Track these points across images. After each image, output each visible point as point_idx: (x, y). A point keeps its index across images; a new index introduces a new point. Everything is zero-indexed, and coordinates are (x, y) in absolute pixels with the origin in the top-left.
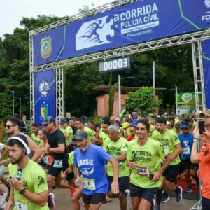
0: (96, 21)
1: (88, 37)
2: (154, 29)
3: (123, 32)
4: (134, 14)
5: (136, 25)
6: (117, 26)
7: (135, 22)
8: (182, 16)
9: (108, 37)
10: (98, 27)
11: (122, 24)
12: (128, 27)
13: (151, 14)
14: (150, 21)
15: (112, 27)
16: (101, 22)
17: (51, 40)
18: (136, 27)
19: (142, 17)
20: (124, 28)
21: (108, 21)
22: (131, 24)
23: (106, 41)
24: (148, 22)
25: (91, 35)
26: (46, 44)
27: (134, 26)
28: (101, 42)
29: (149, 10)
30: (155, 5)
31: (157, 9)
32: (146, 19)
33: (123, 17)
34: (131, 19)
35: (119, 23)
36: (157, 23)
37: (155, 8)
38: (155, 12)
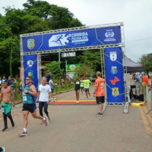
0: (60, 35)
1: (55, 41)
2: (86, 42)
3: (73, 41)
4: (78, 35)
8: (97, 39)
9: (66, 43)
10: (60, 38)
11: (72, 39)
12: (75, 40)
13: (85, 36)
14: (85, 39)
15: (68, 39)
16: (62, 36)
17: (34, 40)
19: (81, 37)
21: (66, 36)
23: (64, 45)
24: (83, 39)
26: (31, 42)
27: (78, 40)
28: (62, 45)
33: (73, 35)
34: (76, 37)
35: (71, 38)
36: (87, 40)
37: (87, 34)
38: (87, 36)
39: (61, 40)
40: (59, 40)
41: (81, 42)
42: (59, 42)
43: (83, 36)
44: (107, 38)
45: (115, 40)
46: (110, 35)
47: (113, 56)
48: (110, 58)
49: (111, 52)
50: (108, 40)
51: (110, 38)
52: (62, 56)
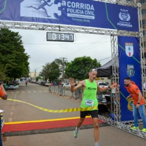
1: (35, 8)
4: (78, 6)
5: (79, 14)
6: (64, 9)
7: (79, 12)
8: (108, 19)
9: (56, 15)
10: (46, 4)
11: (68, 10)
12: (73, 13)
13: (90, 10)
14: (89, 15)
18: (79, 15)
19: (84, 10)
20: (69, 12)
21: (56, 3)
22: (75, 11)
23: (53, 17)
24: (87, 15)
25: (39, 8)
27: (77, 14)
28: (48, 16)
29: (88, 8)
30: (92, 6)
31: (93, 9)
32: (86, 12)
33: (70, 4)
34: (75, 9)
36: (93, 18)
37: (92, 8)
38: (92, 10)
39: (46, 7)
40: (42, 6)
41: (83, 19)
42: (41, 10)
43: (87, 10)
44: (121, 21)
45: (131, 26)
46: (125, 17)
47: (129, 49)
49: (127, 44)
50: (122, 25)
51: (125, 21)
52: (49, 39)
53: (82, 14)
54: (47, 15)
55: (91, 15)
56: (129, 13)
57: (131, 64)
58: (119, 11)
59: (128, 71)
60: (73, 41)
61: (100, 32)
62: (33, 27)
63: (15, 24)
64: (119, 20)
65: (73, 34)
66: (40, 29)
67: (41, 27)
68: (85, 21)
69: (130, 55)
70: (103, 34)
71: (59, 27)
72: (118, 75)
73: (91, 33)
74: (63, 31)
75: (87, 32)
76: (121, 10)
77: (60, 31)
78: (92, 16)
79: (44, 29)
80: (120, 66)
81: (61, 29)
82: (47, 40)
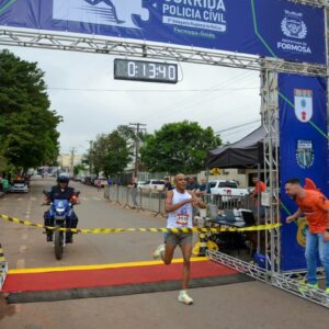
1: (89, 1)
5: (191, 18)
6: (155, 5)
7: (189, 13)
8: (256, 32)
9: (136, 18)
11: (165, 7)
12: (175, 16)
13: (215, 11)
14: (213, 22)
15: (145, 4)
19: (202, 10)
20: (168, 14)
22: (181, 12)
24: (208, 21)
27: (186, 18)
29: (212, 5)
31: (223, 8)
32: (207, 15)
34: (181, 5)
36: (223, 28)
37: (221, 5)
38: (221, 11)
41: (199, 30)
42: (103, 5)
43: (208, 10)
44: (286, 37)
45: (309, 50)
46: (295, 29)
47: (303, 104)
48: (293, 110)
49: (298, 91)
50: (288, 47)
51: (294, 40)
52: (119, 75)
53: (197, 19)
54: (116, 18)
55: (217, 22)
56: (305, 19)
57: (306, 139)
58: (282, 16)
59: (299, 156)
60: (175, 82)
61: (237, 62)
62: (81, 45)
63: (40, 38)
64: (281, 36)
65: (176, 65)
66: (97, 51)
67: (101, 47)
68: (203, 34)
69: (304, 118)
70: (244, 67)
71: (144, 47)
72: (276, 164)
73: (216, 63)
74: (153, 56)
75: (208, 62)
76: (287, 12)
77: (145, 56)
78: (220, 23)
79: (107, 52)
80: (281, 142)
81: (148, 52)
82: (116, 78)
